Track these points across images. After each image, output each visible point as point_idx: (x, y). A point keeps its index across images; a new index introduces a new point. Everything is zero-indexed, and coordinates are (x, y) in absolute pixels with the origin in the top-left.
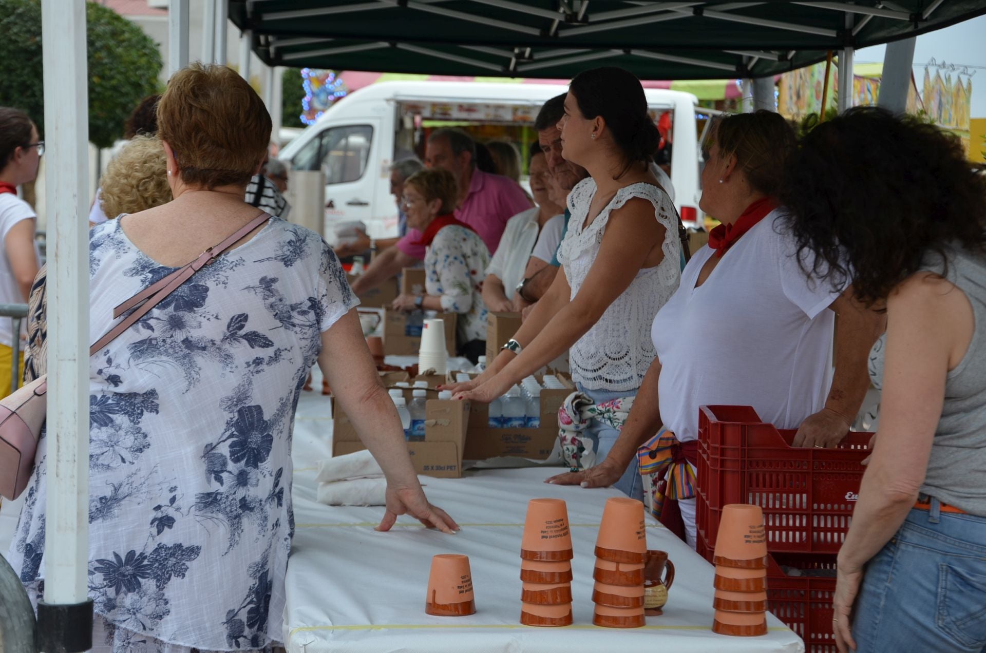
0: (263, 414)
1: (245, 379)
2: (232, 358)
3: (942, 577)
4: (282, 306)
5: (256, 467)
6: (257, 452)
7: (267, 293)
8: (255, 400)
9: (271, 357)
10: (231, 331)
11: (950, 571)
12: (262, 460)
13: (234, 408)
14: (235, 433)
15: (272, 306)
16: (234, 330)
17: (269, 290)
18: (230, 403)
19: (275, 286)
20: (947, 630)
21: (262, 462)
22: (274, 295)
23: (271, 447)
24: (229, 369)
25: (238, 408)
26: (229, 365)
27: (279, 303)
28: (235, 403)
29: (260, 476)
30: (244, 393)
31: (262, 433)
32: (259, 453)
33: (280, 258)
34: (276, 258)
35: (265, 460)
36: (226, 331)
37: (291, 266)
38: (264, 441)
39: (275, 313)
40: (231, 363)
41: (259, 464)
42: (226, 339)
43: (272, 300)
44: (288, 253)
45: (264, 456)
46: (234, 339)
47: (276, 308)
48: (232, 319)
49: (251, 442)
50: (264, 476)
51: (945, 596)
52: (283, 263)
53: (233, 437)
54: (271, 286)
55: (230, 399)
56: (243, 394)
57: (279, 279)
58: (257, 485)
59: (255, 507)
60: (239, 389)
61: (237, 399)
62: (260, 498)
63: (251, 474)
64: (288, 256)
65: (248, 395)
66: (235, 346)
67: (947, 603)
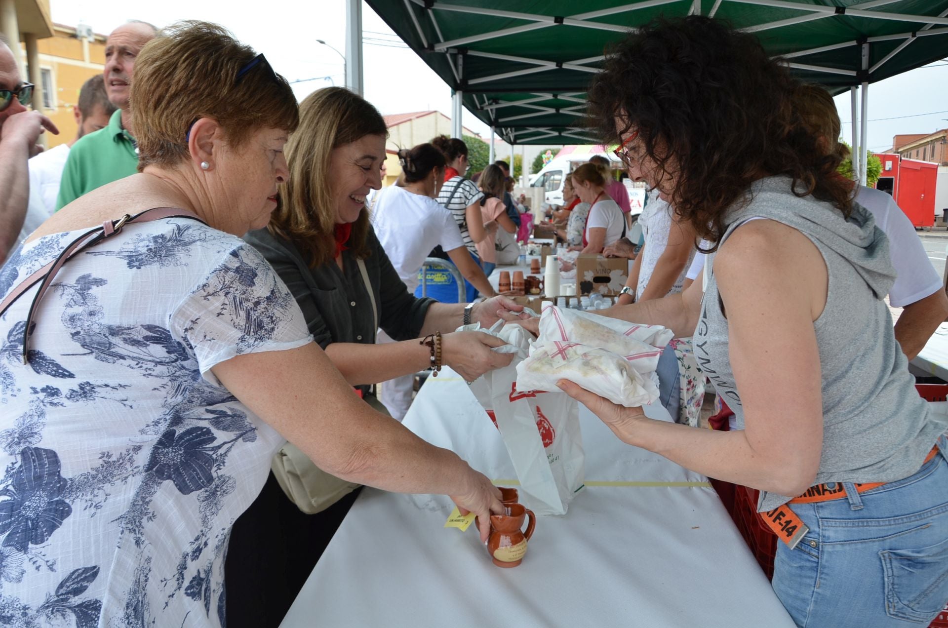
0: (59, 466)
1: (34, 408)
2: (11, 378)
3: (886, 566)
4: (89, 323)
5: (24, 548)
6: (33, 524)
7: (78, 298)
8: (47, 440)
9: (74, 391)
10: (12, 341)
11: (893, 556)
12: (39, 539)
13: (15, 447)
14: (11, 488)
15: (72, 319)
16: (15, 341)
17: (82, 295)
18: (10, 439)
19: (95, 290)
20: (900, 615)
21: (36, 543)
22: (84, 304)
23: (61, 523)
24: (10, 393)
25: (21, 449)
26: (9, 387)
27: (86, 317)
28: (16, 440)
29: (28, 567)
30: (30, 428)
31: (51, 495)
32: (35, 527)
33: (127, 254)
34: (119, 253)
35: (42, 542)
36: (6, 339)
37: (139, 268)
38: (50, 510)
39: (74, 331)
40: (11, 384)
41: (30, 545)
42: (5, 350)
43: (77, 310)
44: (144, 250)
45: (42, 533)
46: (13, 355)
47: (79, 323)
48: (16, 325)
49: (29, 506)
50: (38, 568)
51: (893, 584)
52: (127, 261)
53: (5, 495)
54: (89, 289)
55: (10, 434)
56: (27, 428)
57: (109, 281)
58: (19, 580)
59: (12, 616)
60: (24, 420)
61: (19, 435)
62: (23, 602)
63: (9, 559)
64: (141, 254)
65: (35, 430)
66: (14, 363)
67: (896, 590)
